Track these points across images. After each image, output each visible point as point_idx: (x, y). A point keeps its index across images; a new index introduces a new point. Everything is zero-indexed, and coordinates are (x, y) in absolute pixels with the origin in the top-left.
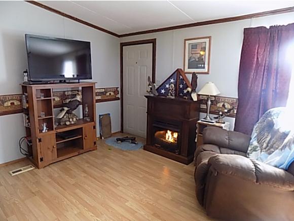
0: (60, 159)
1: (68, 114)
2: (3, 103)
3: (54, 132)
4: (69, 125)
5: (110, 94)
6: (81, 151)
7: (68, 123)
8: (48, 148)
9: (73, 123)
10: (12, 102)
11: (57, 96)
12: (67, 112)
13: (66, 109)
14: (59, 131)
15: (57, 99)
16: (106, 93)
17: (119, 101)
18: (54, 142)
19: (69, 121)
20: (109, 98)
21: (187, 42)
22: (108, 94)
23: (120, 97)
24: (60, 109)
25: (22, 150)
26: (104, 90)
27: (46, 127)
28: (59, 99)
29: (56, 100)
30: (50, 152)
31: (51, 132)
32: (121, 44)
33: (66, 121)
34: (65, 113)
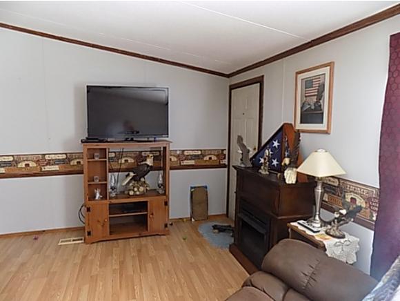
0: (113, 237)
1: (135, 181)
2: (70, 161)
3: (107, 202)
4: (133, 195)
5: (210, 158)
6: (144, 233)
7: (131, 193)
8: (99, 221)
9: (138, 193)
10: (78, 160)
11: (131, 157)
12: (133, 178)
13: (132, 174)
14: (114, 201)
15: (131, 161)
16: (204, 156)
17: (226, 169)
18: (105, 214)
19: (133, 190)
20: (207, 163)
21: (299, 75)
22: (207, 158)
23: (227, 163)
24: (127, 173)
25: (81, 216)
26: (200, 153)
27: (101, 194)
28: (133, 161)
29: (129, 161)
30: (100, 227)
31: (104, 201)
32: (230, 86)
33: (130, 190)
34: (131, 180)
